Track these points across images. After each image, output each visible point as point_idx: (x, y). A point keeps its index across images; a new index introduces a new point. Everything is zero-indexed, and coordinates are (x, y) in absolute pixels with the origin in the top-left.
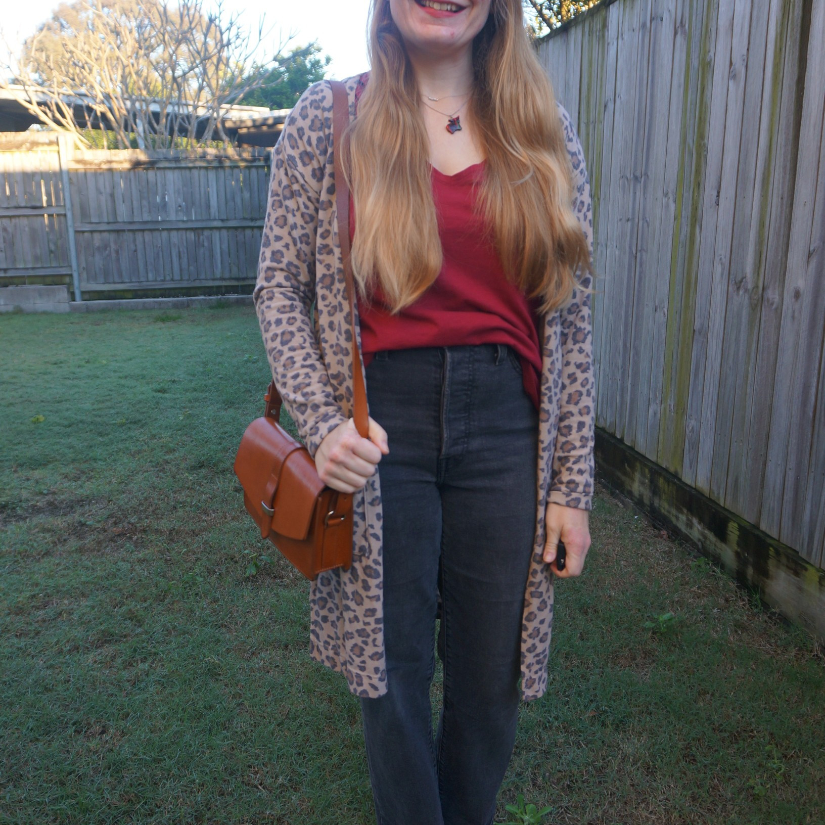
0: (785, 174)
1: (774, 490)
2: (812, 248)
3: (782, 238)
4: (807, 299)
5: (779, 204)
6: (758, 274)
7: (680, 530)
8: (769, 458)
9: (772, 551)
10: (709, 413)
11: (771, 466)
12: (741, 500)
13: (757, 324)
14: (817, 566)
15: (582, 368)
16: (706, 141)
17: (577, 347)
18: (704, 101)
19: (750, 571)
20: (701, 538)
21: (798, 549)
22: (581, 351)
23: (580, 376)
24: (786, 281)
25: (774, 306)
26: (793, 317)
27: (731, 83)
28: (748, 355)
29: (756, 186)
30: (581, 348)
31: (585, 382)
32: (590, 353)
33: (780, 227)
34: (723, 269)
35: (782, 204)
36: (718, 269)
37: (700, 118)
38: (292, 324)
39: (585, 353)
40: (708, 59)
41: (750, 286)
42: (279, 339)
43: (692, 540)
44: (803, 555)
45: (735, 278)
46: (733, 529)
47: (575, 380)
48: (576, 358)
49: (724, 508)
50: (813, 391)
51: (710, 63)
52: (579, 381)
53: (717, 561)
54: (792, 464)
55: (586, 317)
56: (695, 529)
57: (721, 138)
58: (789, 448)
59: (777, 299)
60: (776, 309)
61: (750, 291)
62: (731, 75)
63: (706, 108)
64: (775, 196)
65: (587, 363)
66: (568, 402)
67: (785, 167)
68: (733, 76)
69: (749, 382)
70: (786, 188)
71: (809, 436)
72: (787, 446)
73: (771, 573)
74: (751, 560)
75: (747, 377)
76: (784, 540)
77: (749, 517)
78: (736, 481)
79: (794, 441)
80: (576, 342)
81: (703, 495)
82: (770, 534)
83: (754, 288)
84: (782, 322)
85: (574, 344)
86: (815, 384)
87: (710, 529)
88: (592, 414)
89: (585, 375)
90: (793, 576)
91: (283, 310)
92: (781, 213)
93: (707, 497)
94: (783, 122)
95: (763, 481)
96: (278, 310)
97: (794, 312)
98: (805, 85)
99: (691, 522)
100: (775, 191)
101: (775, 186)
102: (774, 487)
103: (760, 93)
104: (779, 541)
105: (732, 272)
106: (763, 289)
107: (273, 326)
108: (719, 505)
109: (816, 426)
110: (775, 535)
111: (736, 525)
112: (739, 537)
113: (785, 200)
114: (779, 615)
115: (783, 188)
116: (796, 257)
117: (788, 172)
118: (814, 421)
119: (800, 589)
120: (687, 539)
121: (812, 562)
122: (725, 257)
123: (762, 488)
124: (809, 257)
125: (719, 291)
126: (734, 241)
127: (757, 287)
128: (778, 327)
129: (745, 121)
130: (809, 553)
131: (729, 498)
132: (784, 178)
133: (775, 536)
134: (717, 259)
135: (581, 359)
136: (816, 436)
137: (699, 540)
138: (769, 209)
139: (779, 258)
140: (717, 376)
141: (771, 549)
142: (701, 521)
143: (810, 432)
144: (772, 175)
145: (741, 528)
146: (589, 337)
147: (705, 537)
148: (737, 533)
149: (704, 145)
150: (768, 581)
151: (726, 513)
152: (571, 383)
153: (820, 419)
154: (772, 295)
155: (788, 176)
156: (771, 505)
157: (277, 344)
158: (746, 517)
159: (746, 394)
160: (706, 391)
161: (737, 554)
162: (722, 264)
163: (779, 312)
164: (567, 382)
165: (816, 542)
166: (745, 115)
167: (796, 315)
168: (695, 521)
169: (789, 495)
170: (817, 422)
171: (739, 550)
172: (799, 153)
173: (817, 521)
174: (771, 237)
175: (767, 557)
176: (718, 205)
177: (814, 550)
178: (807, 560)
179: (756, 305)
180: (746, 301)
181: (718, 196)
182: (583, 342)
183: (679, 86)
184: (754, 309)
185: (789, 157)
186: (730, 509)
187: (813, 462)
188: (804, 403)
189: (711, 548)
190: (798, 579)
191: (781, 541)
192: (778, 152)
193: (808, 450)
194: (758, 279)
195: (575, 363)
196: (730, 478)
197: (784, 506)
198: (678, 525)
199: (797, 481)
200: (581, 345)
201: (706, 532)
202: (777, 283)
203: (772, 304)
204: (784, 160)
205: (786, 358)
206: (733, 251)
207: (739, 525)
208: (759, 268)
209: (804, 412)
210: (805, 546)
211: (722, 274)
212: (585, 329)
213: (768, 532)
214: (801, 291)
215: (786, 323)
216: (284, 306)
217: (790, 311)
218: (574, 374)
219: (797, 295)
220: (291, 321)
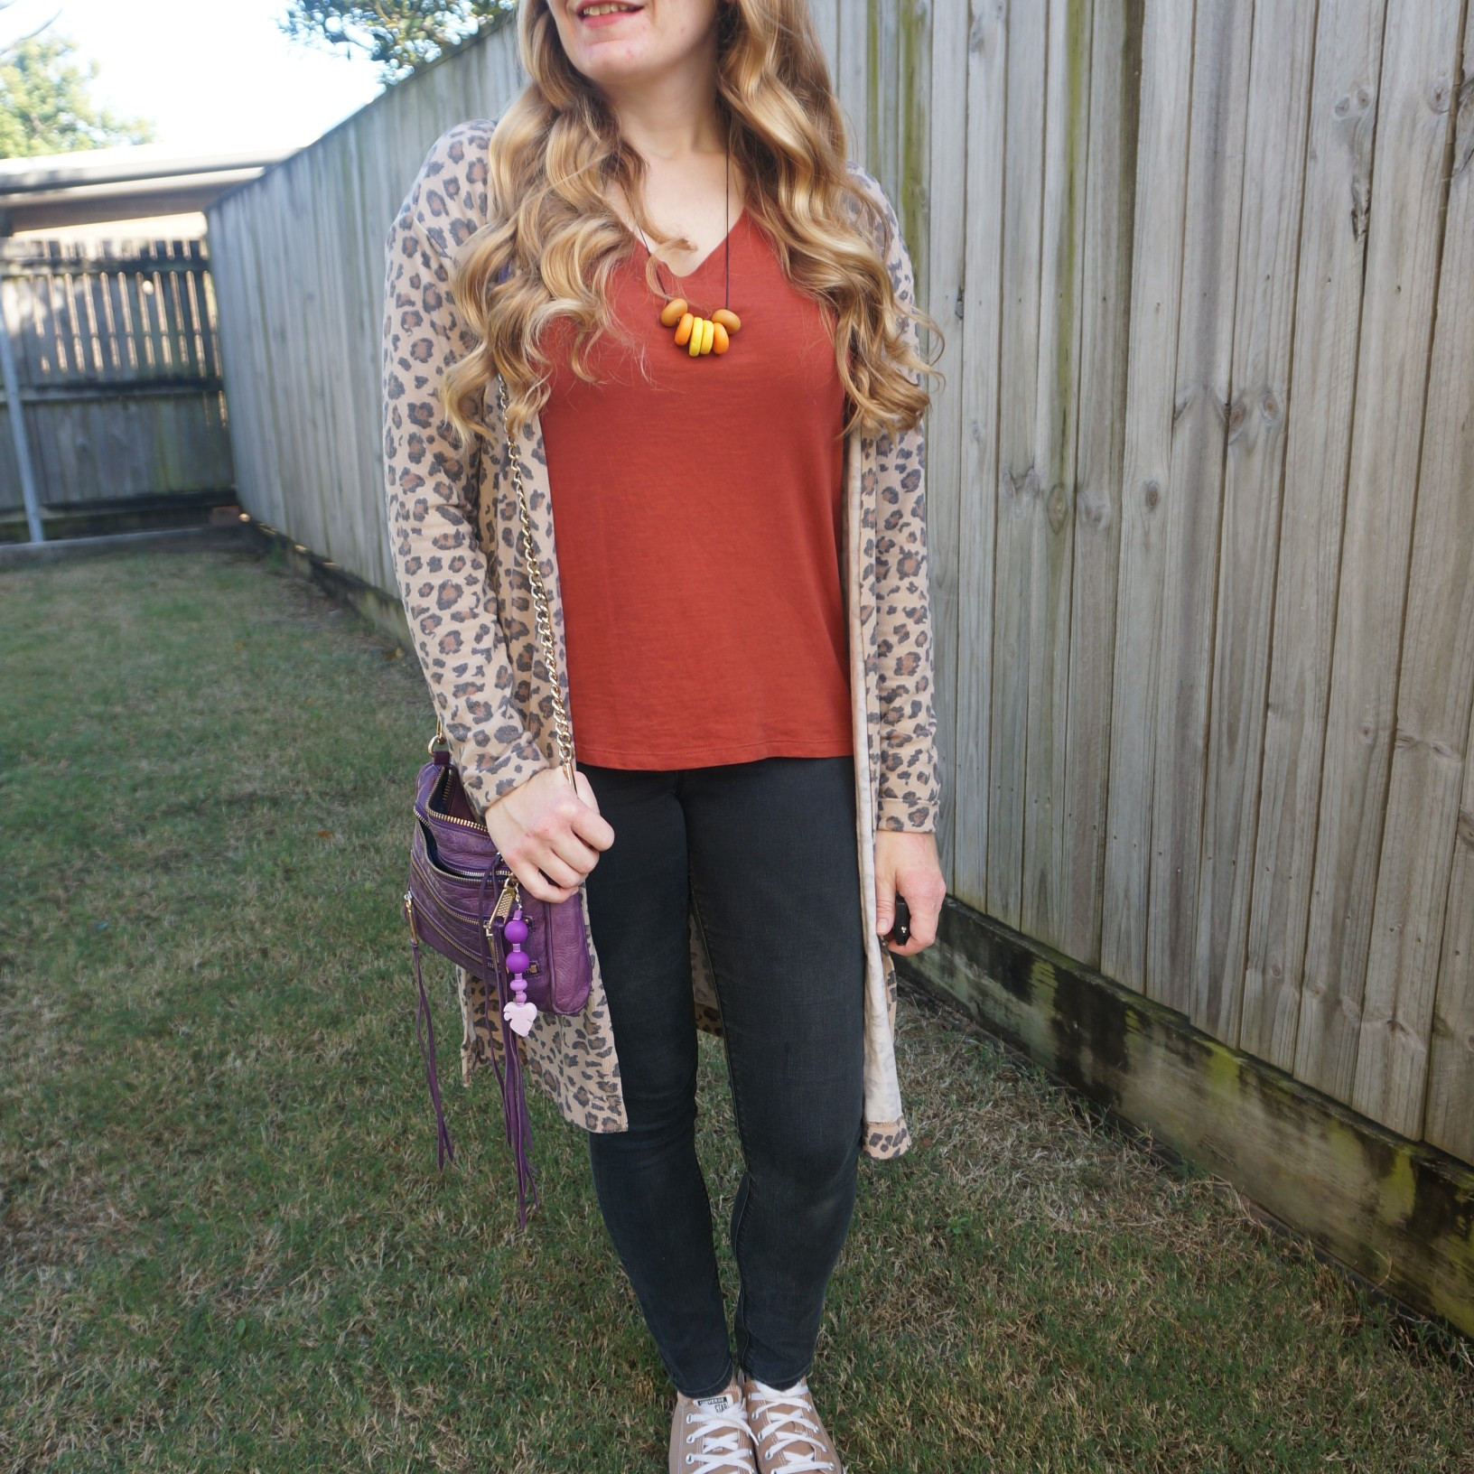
0: (1108, 246)
1: (1127, 896)
2: (1179, 401)
3: (1109, 382)
4: (1174, 508)
5: (1100, 311)
6: (1062, 459)
7: (929, 980)
8: (1112, 831)
9: (1132, 1020)
10: (972, 745)
11: (1115, 849)
12: (1056, 917)
13: (1067, 562)
14: (1233, 1044)
15: (916, 616)
16: (925, 185)
17: (906, 582)
18: (915, 100)
19: (1087, 1058)
20: (975, 993)
21: (1185, 1011)
22: (912, 589)
23: (914, 629)
24: (1126, 471)
25: (1103, 524)
26: (1147, 546)
27: (975, 60)
28: (1051, 626)
29: (1044, 274)
30: (911, 584)
31: (921, 638)
32: (925, 593)
33: (1103, 360)
34: (982, 452)
35: (1105, 311)
36: (971, 451)
37: (909, 139)
38: (458, 570)
39: (918, 592)
40: (918, 10)
41: (1045, 485)
42: (435, 594)
43: (954, 999)
44: (1200, 1022)
45: (1011, 468)
46: (1042, 974)
47: (906, 636)
48: (904, 600)
49: (1020, 935)
50: (1202, 694)
51: (922, 18)
52: (913, 638)
53: (1013, 1038)
54: (1163, 842)
55: (918, 534)
56: (961, 977)
57: (959, 177)
58: (1156, 812)
59: (1108, 510)
60: (1108, 529)
61: (1047, 495)
62: (973, 42)
63: (920, 115)
64: (1088, 294)
65: (923, 607)
66: (898, 671)
67: (1106, 234)
68: (975, 43)
69: (1057, 680)
70: (1112, 278)
71: (1199, 786)
72: (1151, 808)
73: (1131, 1061)
74: (1087, 1035)
75: (1052, 670)
76: (1155, 994)
77: (1076, 950)
78: (1043, 879)
79: (1164, 795)
80: (903, 575)
81: (972, 909)
82: (1123, 982)
83: (1054, 488)
84: (1122, 555)
85: (901, 579)
86: (1204, 681)
87: (993, 976)
88: (931, 689)
89: (921, 627)
90: (1182, 1066)
91: (442, 542)
92: (1105, 329)
93: (980, 913)
94: (1097, 136)
95: (1101, 879)
96: (435, 542)
97: (1147, 534)
98: (1144, 56)
99: (951, 962)
100: (1088, 285)
101: (1088, 273)
102: (1127, 891)
103: (1041, 77)
104: (1144, 996)
105: (1003, 456)
106: (1076, 489)
107: (425, 569)
108: (1009, 928)
109: (1213, 765)
110: (1134, 983)
111: (1050, 968)
112: (1057, 991)
113: (1111, 302)
114: (1155, 1141)
115: (1105, 277)
116: (1145, 420)
117: (1114, 244)
118: (1207, 754)
119: (1199, 1091)
120: (947, 998)
121: (1220, 1037)
122: (986, 426)
123: (1101, 892)
124: (1174, 419)
125: (976, 496)
126: (1004, 391)
127: (1062, 485)
128: (1116, 567)
129: (1011, 141)
130: (1213, 1019)
131: (1029, 914)
132: (1106, 256)
133: (1136, 986)
134: (967, 431)
135: (914, 601)
136: (1212, 787)
137: (971, 998)
138: (1076, 323)
139: (1107, 423)
140: (986, 670)
141: (1130, 1013)
142: (972, 959)
143: (1200, 779)
144: (1078, 251)
145: (1061, 975)
146: (924, 566)
147: (984, 993)
148: (1054, 984)
149: (922, 193)
150: (1129, 1078)
151: (1025, 944)
152: (900, 641)
153: (1219, 751)
154: (1097, 498)
155: (1114, 252)
156: (1123, 927)
157: (431, 602)
158: (1068, 951)
159: (1052, 705)
160: (963, 702)
161: (1057, 1026)
162: (978, 440)
163: (1113, 535)
164: (893, 639)
165: (1225, 998)
166: (1010, 128)
167: (1154, 538)
168: (960, 961)
169: (1161, 905)
170: (1213, 757)
171: (1059, 1017)
172: (1138, 200)
173: (1225, 956)
174: (1085, 380)
175: (1123, 1030)
176: (962, 318)
177: (1224, 1014)
178: (1208, 1032)
179: (1062, 524)
180: (1039, 516)
181: (961, 299)
182: (916, 574)
183: (857, 73)
184: (1057, 533)
185: (1115, 211)
186: (1034, 935)
187: (1210, 839)
188: (1183, 720)
189: (999, 1016)
190: (1193, 1071)
191: (1150, 995)
192: (1090, 202)
193: (1197, 814)
194: (1062, 468)
195: (904, 609)
196: (1028, 874)
197: (1152, 928)
198: (923, 969)
199: (1177, 879)
200: (912, 579)
201: (987, 982)
202: (1106, 476)
203: (1098, 519)
204: (1104, 217)
205: (1135, 629)
206: (1004, 412)
207: (1057, 968)
208: (1063, 445)
209: (1183, 741)
210: (1203, 1006)
211: (981, 462)
212: (917, 553)
213: (1119, 979)
214: (1162, 492)
215: (1132, 558)
216: (446, 537)
217: (1139, 533)
218: (904, 626)
219: (1152, 498)
220: (457, 564)
